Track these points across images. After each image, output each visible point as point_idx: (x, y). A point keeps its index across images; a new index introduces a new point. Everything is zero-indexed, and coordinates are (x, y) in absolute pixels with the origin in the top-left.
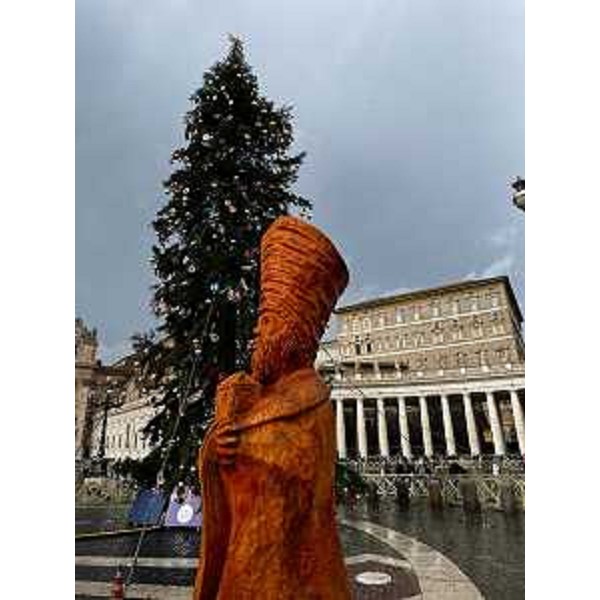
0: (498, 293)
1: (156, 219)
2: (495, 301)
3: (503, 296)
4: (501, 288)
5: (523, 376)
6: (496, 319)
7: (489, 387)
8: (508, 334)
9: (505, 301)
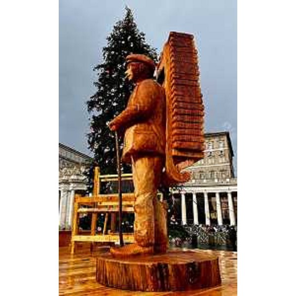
0: (224, 141)
1: (90, 100)
2: (221, 145)
3: (226, 142)
4: (225, 138)
5: (236, 185)
6: (221, 155)
7: (217, 190)
8: (228, 162)
9: (226, 145)
